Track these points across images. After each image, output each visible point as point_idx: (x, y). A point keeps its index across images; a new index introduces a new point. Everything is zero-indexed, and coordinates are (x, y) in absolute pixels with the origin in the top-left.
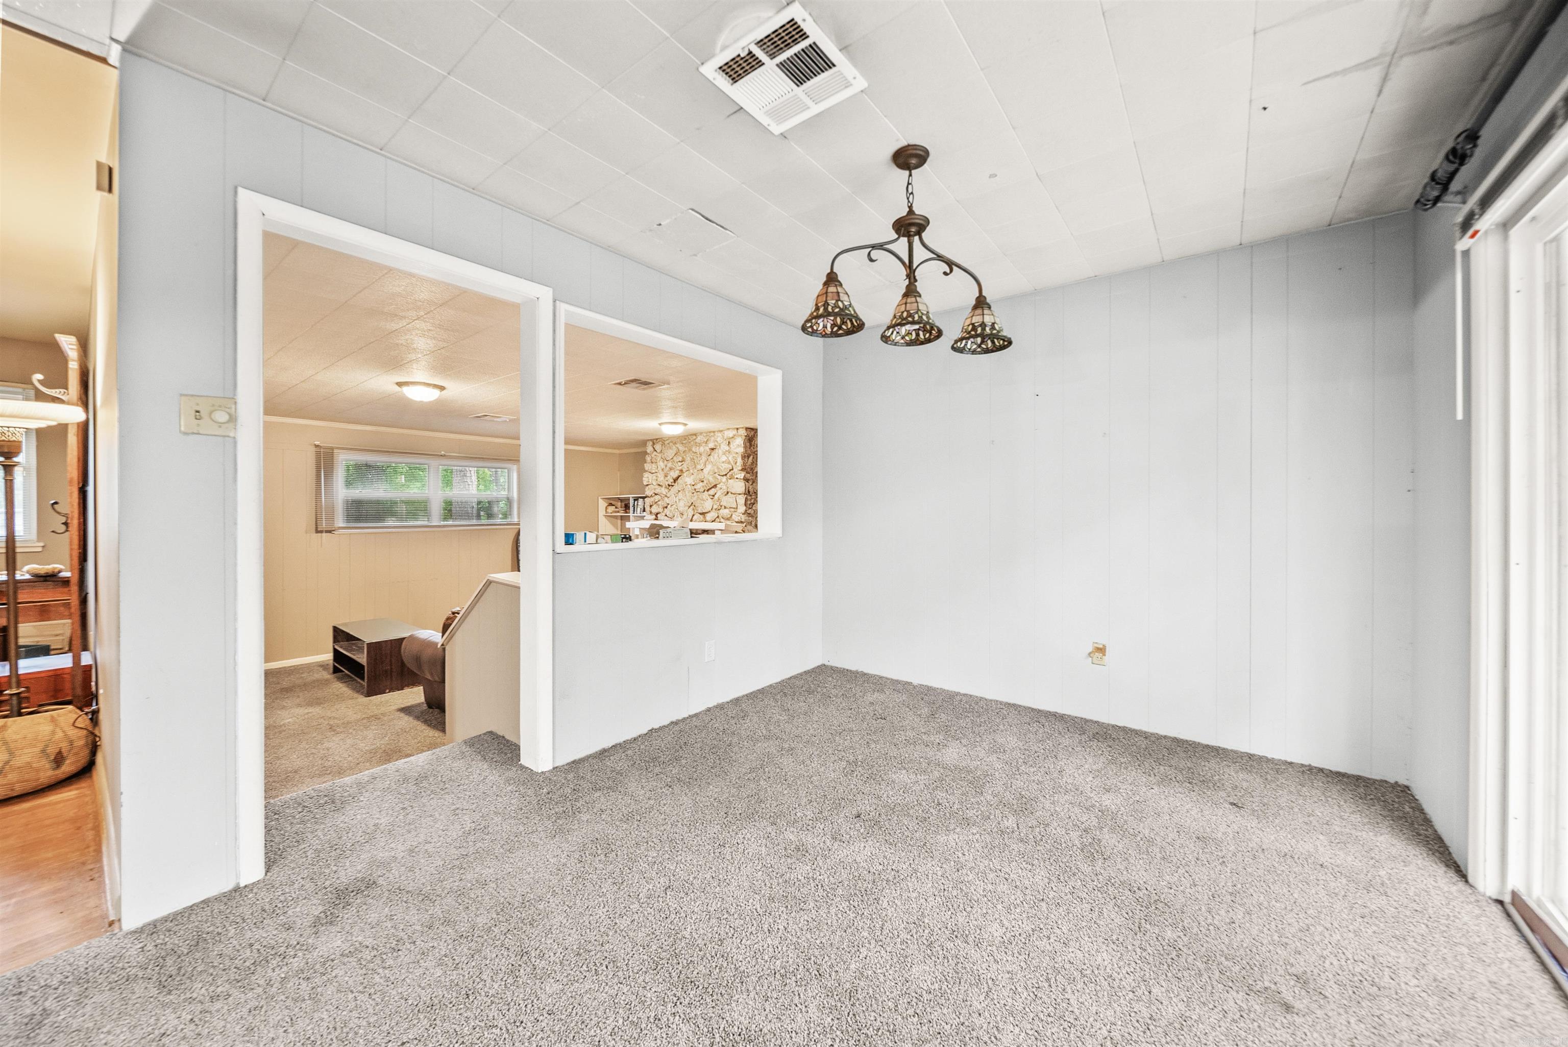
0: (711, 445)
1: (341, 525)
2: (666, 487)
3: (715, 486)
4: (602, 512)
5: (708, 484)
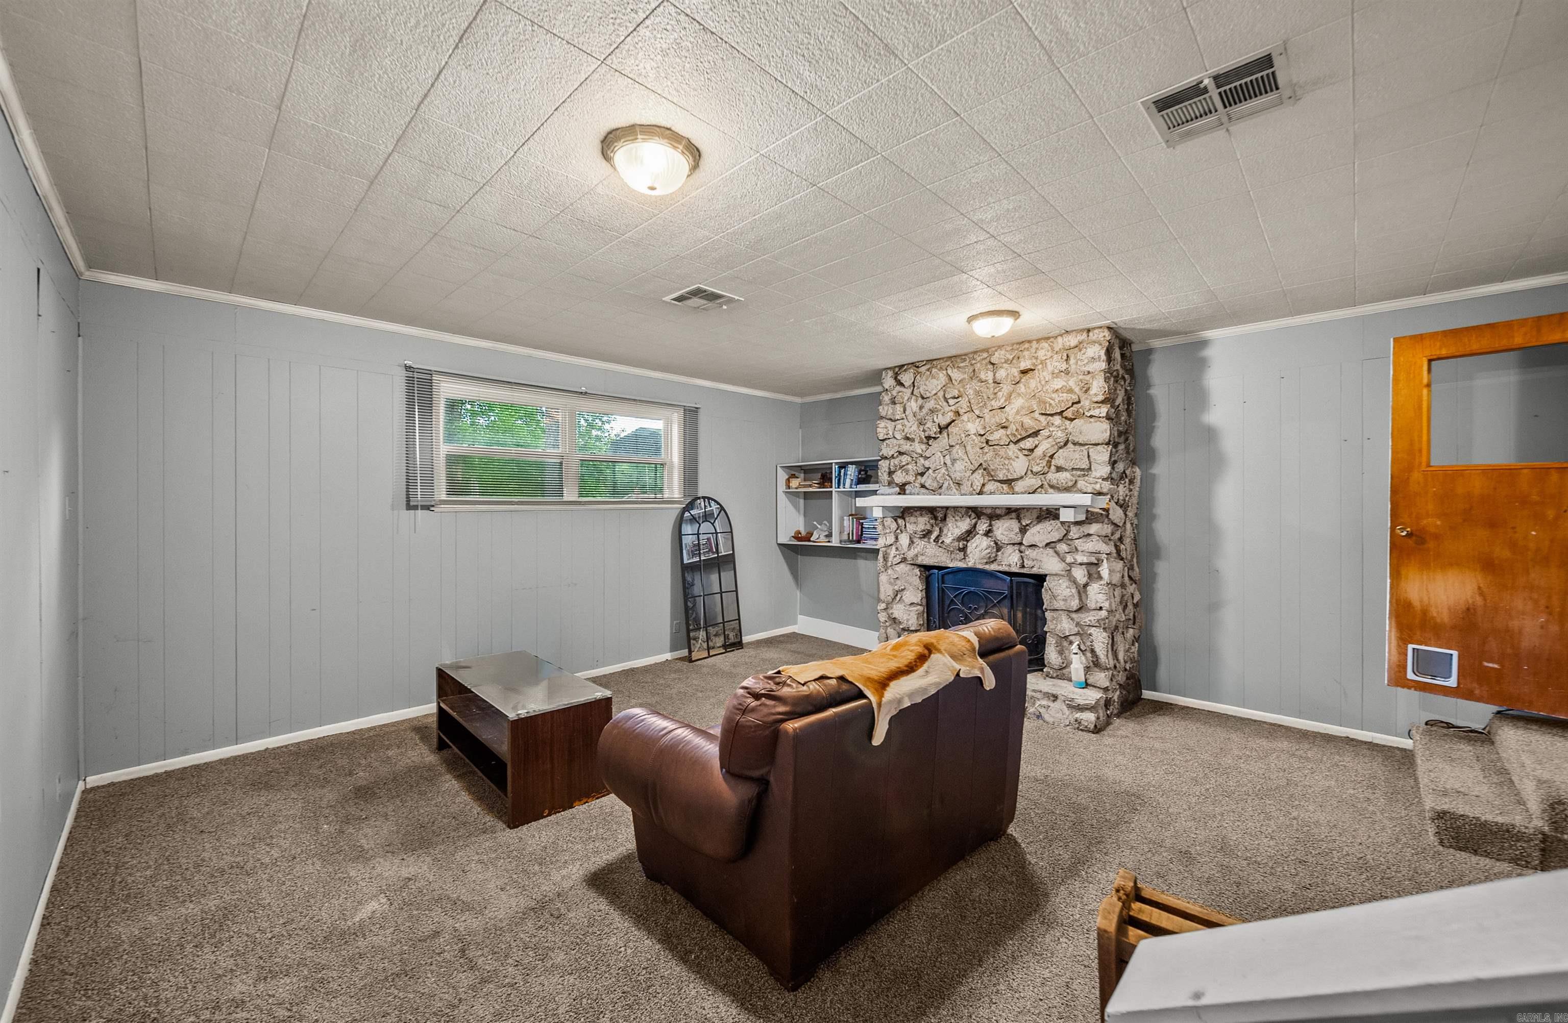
0: (1025, 365)
1: (444, 497)
2: (921, 442)
3: (1036, 434)
4: (782, 487)
5: (1017, 430)
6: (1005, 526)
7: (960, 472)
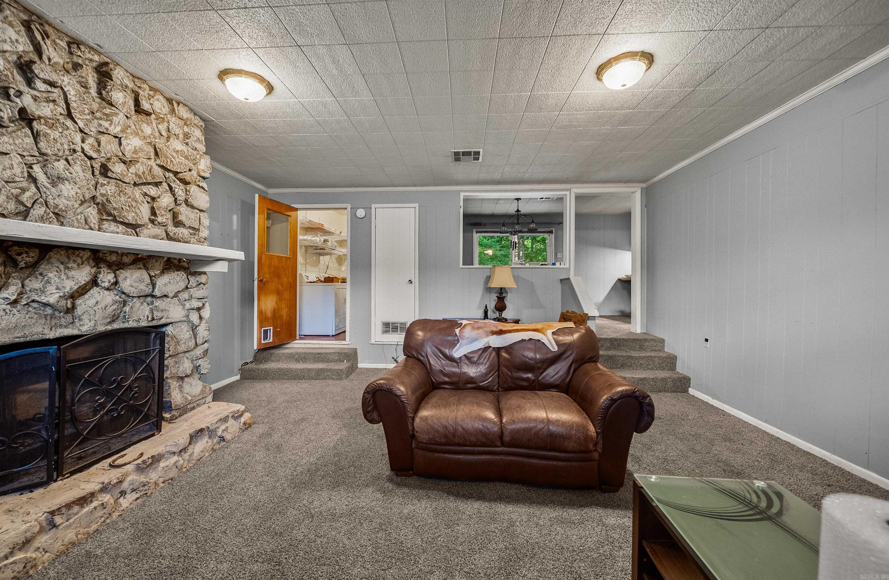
5: (144, 173)
6: (134, 277)
7: (68, 199)
